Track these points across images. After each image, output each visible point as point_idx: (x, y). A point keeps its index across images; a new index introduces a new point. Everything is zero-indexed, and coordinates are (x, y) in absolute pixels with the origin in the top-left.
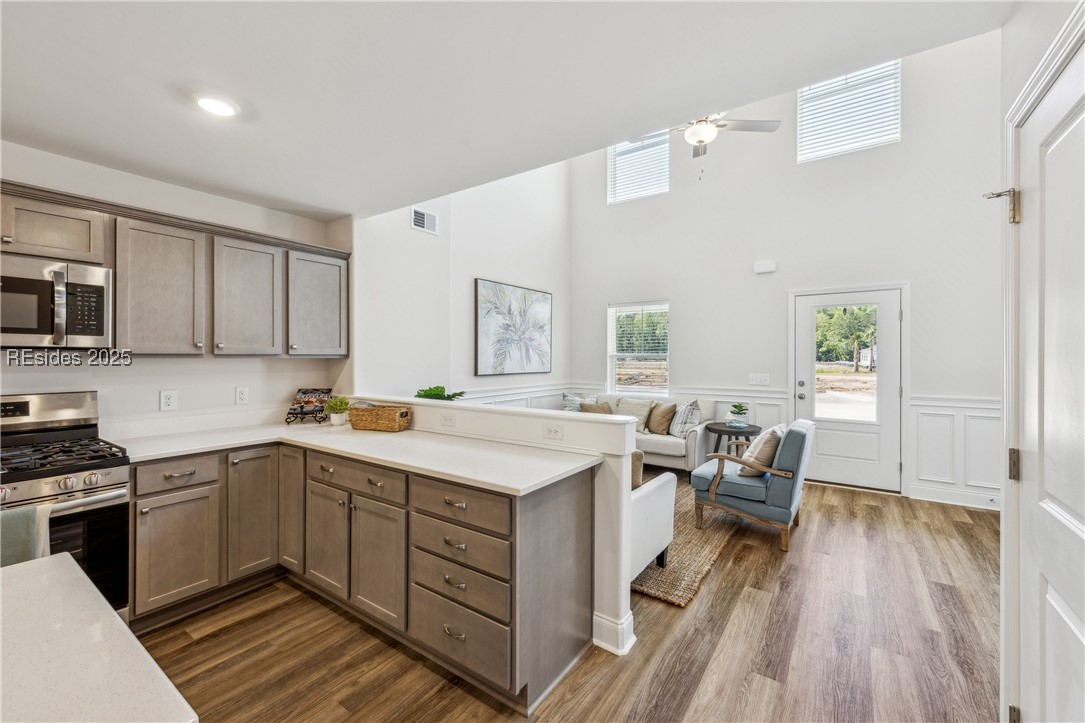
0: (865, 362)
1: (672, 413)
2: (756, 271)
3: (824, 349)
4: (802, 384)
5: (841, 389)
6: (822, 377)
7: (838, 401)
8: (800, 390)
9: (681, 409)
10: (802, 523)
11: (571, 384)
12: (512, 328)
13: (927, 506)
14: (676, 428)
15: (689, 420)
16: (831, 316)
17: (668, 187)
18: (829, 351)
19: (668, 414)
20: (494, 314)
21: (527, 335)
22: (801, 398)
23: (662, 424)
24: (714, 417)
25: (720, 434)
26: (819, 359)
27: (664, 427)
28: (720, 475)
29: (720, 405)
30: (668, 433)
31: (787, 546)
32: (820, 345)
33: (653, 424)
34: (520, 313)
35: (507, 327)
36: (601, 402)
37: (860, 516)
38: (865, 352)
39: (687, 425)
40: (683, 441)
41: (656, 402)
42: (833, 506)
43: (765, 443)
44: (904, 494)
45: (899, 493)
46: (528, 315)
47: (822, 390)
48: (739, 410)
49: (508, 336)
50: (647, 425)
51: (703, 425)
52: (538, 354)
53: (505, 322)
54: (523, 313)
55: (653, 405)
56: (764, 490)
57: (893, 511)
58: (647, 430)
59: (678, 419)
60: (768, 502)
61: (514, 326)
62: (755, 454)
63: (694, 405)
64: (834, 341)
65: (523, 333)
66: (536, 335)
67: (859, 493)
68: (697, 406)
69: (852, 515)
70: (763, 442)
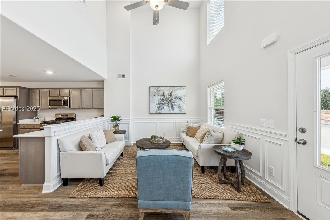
2: (262, 46)
4: (303, 131)
8: (301, 136)
11: (200, 118)
12: (165, 100)
15: (206, 140)
17: (224, 24)
20: (156, 96)
21: (172, 101)
22: (300, 143)
34: (169, 95)
35: (162, 100)
46: (173, 95)
49: (163, 102)
52: (178, 107)
53: (161, 98)
54: (170, 95)
61: (166, 99)
65: (170, 101)
66: (177, 101)
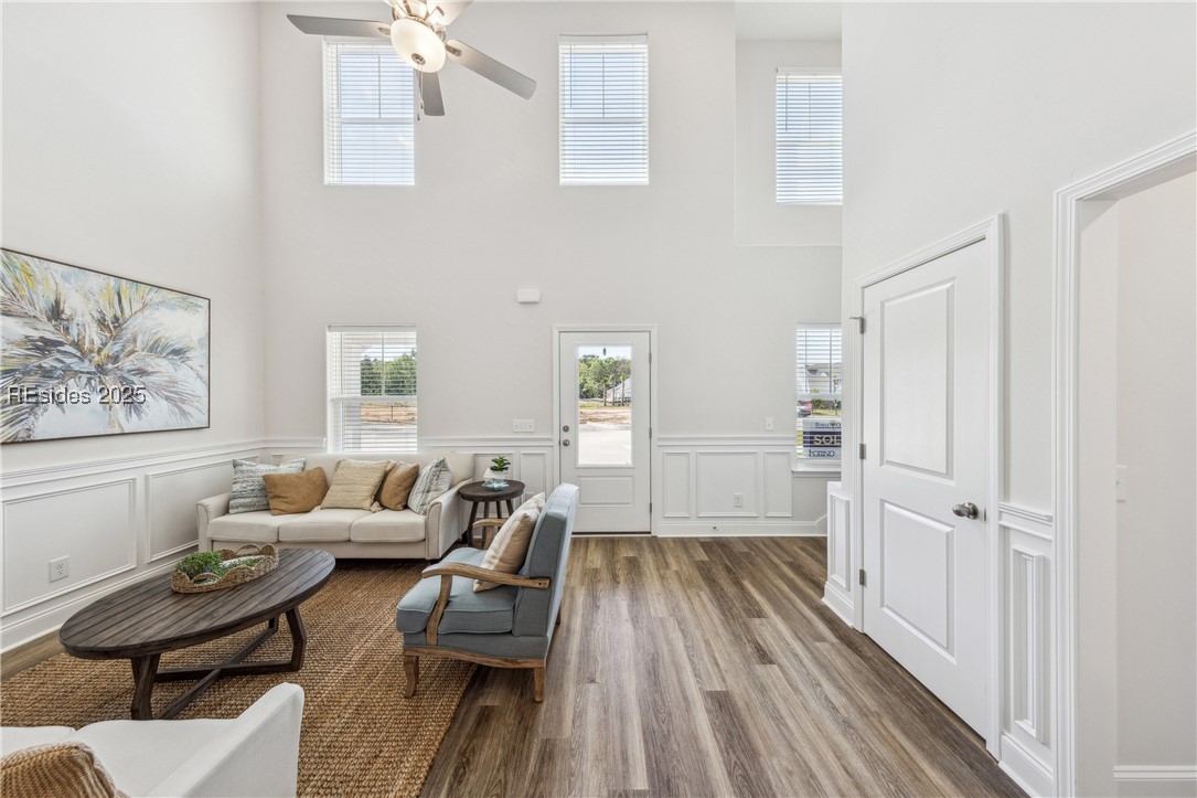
0: (610, 399)
1: (414, 475)
2: (522, 298)
3: (584, 390)
4: (566, 429)
5: (596, 420)
6: (584, 410)
7: (594, 430)
8: (565, 436)
9: (425, 472)
10: (564, 619)
11: (265, 442)
12: (67, 348)
13: (672, 544)
14: (415, 500)
15: (433, 487)
16: (589, 366)
17: (413, 179)
18: (588, 391)
19: (406, 480)
21: (127, 363)
22: (565, 445)
23: (396, 495)
24: (473, 476)
25: (476, 501)
26: (581, 397)
27: (399, 499)
28: (445, 599)
29: (480, 458)
30: (406, 507)
31: (541, 694)
32: (582, 386)
33: (385, 496)
34: (101, 323)
35: (45, 346)
36: (310, 467)
37: (622, 579)
38: (610, 392)
39: (431, 493)
40: (420, 519)
41: (393, 462)
42: (597, 569)
43: (513, 536)
44: (653, 534)
45: (650, 533)
46: (132, 327)
47: (583, 422)
48: (501, 465)
49: (48, 363)
50: (377, 497)
51: (454, 490)
52: (167, 398)
53: (36, 335)
54: (112, 325)
55: (389, 467)
56: (510, 614)
57: (648, 560)
58: (376, 504)
59: (420, 485)
60: (516, 632)
61: (76, 345)
62: (500, 554)
63: (441, 466)
64: (591, 384)
65: (115, 359)
66: (161, 366)
67: (619, 540)
68: (445, 466)
69: (615, 579)
70: (510, 533)
